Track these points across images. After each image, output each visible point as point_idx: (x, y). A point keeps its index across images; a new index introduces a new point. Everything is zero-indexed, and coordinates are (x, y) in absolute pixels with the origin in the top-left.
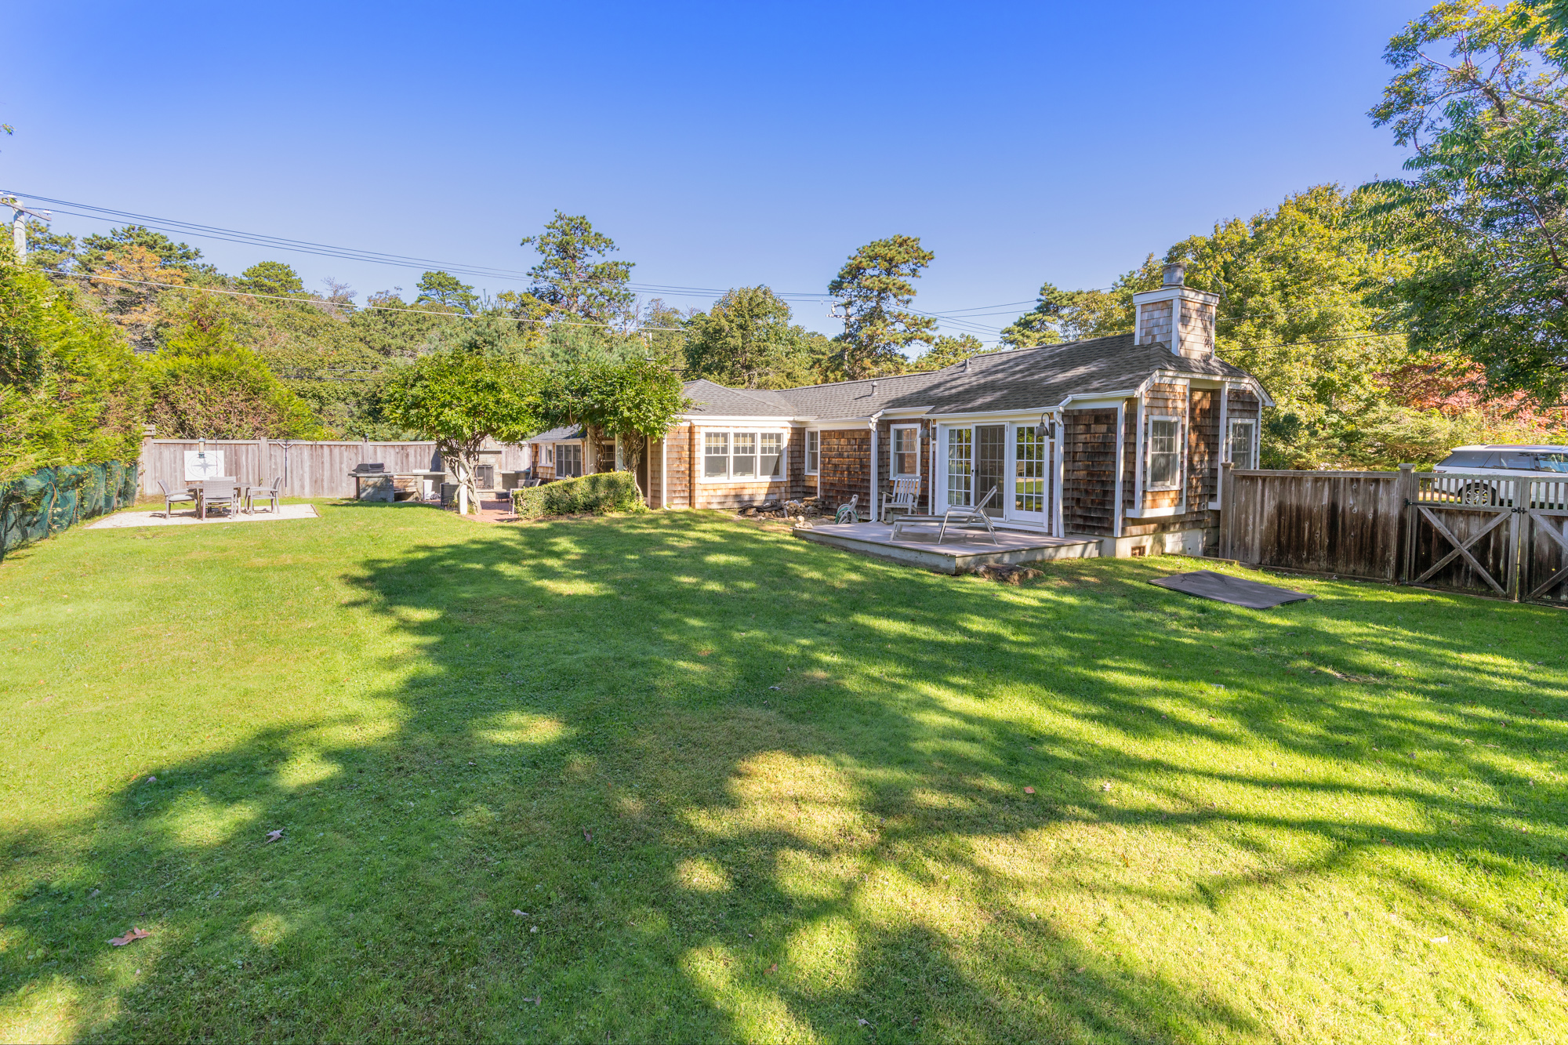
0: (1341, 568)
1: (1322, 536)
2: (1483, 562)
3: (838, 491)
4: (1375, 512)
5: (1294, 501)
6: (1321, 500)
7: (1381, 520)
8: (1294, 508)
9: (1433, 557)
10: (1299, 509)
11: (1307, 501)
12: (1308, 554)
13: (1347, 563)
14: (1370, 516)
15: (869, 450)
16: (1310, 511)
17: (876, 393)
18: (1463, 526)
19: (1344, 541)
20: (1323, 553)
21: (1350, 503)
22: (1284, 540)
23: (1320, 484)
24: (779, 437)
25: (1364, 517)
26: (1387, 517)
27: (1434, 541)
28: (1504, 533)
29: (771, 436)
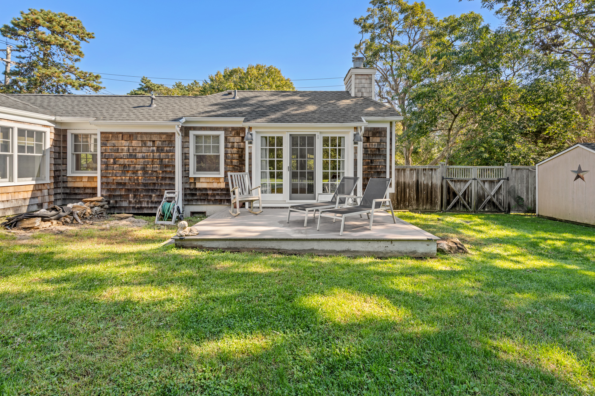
0: (421, 208)
1: (413, 194)
2: (465, 199)
3: (128, 190)
4: (432, 183)
5: (403, 180)
6: (413, 179)
7: (434, 186)
8: (403, 183)
9: (451, 200)
10: (404, 183)
11: (407, 181)
12: (409, 203)
13: (423, 205)
14: (430, 185)
15: (173, 151)
16: (409, 184)
17: (154, 106)
18: (459, 186)
19: (421, 196)
20: (414, 202)
21: (423, 180)
22: (399, 198)
23: (412, 172)
24: (40, 135)
25: (427, 185)
26: (436, 185)
27: (451, 193)
28: (470, 188)
29: (31, 133)
